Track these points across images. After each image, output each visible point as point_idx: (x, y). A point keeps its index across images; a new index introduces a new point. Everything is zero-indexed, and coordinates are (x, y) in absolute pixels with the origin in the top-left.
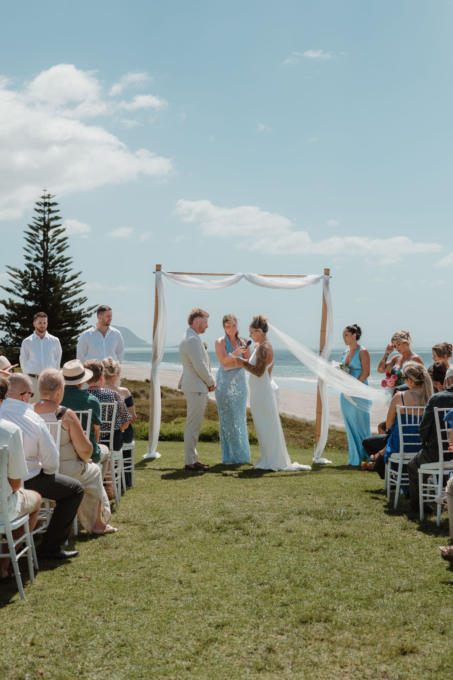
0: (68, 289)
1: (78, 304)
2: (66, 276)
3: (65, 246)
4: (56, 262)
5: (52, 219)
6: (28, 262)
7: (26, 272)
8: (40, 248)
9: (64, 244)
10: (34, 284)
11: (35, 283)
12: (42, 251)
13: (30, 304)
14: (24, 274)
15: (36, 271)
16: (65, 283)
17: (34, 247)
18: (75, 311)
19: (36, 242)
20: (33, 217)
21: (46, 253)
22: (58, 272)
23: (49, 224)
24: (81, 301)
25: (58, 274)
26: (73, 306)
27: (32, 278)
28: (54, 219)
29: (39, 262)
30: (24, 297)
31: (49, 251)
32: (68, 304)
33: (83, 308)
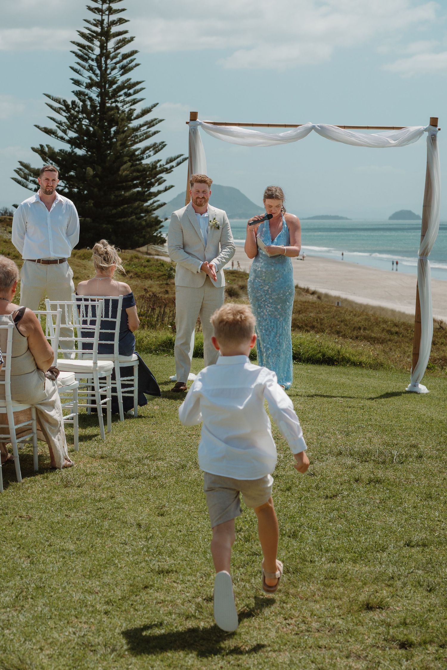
0: (137, 129)
1: (152, 153)
2: (135, 110)
3: (133, 64)
4: (120, 88)
5: (113, 23)
6: (77, 88)
7: (73, 103)
8: (95, 68)
9: (132, 61)
10: (85, 122)
11: (87, 121)
12: (98, 72)
13: (80, 152)
14: (71, 106)
15: (88, 103)
16: (132, 120)
17: (87, 65)
18: (147, 164)
19: (90, 58)
20: (85, 20)
21: (104, 74)
22: (122, 104)
23: (109, 31)
24: (157, 148)
25: (123, 106)
26: (145, 156)
27: (82, 112)
28: (117, 23)
29: (94, 88)
30: (71, 141)
31: (108, 71)
32: (137, 153)
33: (159, 159)
